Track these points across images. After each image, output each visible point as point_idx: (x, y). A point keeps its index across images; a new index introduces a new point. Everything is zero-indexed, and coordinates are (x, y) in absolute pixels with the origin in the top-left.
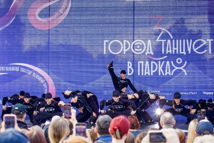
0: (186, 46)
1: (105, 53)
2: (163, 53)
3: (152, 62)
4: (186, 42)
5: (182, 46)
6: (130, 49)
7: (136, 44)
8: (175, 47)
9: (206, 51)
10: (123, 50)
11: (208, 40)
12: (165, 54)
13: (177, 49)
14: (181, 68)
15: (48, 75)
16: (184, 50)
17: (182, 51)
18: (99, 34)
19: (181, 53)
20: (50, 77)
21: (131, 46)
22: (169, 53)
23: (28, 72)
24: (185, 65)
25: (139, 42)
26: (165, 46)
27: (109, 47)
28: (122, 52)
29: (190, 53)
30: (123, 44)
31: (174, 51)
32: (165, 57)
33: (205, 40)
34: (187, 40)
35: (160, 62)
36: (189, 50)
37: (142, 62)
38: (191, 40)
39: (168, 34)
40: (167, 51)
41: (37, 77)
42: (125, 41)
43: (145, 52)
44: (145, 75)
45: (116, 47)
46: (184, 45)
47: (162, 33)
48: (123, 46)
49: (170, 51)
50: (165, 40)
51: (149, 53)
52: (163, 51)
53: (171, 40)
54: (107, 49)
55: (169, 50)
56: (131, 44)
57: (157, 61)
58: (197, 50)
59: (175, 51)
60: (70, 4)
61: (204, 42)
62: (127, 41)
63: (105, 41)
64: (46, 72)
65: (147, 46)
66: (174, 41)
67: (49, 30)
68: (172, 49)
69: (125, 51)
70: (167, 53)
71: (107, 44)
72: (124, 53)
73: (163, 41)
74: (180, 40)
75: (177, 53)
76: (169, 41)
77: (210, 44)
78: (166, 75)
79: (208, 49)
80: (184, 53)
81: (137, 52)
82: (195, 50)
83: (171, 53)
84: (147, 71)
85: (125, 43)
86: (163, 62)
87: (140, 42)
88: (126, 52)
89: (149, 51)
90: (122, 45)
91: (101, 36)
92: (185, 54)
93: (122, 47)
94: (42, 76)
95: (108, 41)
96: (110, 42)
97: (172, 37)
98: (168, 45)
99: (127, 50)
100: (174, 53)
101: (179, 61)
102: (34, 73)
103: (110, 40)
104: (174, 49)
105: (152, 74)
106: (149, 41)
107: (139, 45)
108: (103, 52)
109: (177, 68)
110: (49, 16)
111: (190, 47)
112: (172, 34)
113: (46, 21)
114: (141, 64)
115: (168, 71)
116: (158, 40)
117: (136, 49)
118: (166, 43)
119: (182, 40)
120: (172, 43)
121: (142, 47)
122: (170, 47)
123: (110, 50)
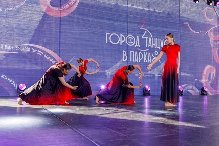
0: (160, 43)
1: (107, 42)
2: (146, 46)
3: (140, 53)
5: (158, 43)
6: (125, 42)
7: (129, 38)
8: (154, 43)
10: (120, 41)
12: (148, 48)
13: (155, 44)
15: (58, 56)
17: (158, 46)
19: (157, 47)
21: (125, 39)
22: (150, 47)
23: (39, 53)
26: (148, 42)
27: (110, 38)
32: (148, 49)
34: (161, 39)
35: (144, 53)
37: (133, 52)
38: (163, 40)
39: (149, 34)
40: (149, 46)
41: (49, 58)
42: (121, 35)
43: (135, 44)
44: (135, 61)
45: (115, 39)
47: (146, 32)
49: (151, 46)
50: (148, 38)
51: (138, 46)
54: (108, 39)
55: (150, 45)
57: (143, 52)
63: (107, 33)
64: (57, 54)
65: (136, 41)
66: (153, 38)
67: (60, 18)
70: (149, 47)
71: (109, 36)
72: (121, 44)
73: (147, 38)
75: (155, 47)
76: (150, 39)
78: (148, 62)
81: (130, 44)
83: (151, 47)
84: (136, 59)
86: (147, 53)
87: (132, 37)
89: (138, 45)
90: (119, 37)
92: (160, 49)
93: (119, 39)
94: (52, 57)
95: (109, 33)
97: (152, 36)
99: (122, 42)
100: (153, 47)
101: (156, 53)
102: (46, 55)
103: (111, 33)
104: (153, 44)
105: (139, 61)
106: (138, 37)
107: (131, 39)
108: (105, 41)
110: (60, 6)
113: (58, 10)
115: (149, 60)
116: (143, 37)
117: (129, 42)
118: (148, 40)
119: (158, 39)
120: (152, 40)
121: (133, 40)
122: (151, 43)
123: (110, 41)
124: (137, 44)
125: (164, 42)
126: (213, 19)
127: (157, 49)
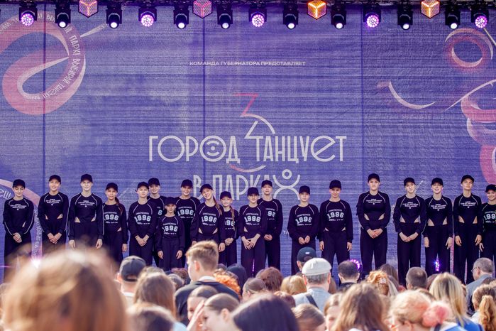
0: (299, 147)
1: (151, 159)
2: (258, 160)
3: (238, 177)
4: (298, 139)
5: (292, 147)
6: (198, 152)
7: (208, 143)
8: (280, 148)
9: (333, 156)
10: (185, 153)
11: (337, 137)
12: (261, 162)
13: (283, 152)
14: (291, 187)
16: (295, 156)
17: (292, 157)
18: (140, 125)
19: (289, 160)
21: (198, 148)
22: (268, 160)
23: (3, 194)
24: (297, 182)
25: (212, 139)
26: (262, 147)
27: (159, 148)
28: (184, 157)
29: (305, 160)
30: (184, 142)
31: (277, 156)
32: (262, 167)
33: (333, 137)
34: (301, 138)
35: (252, 176)
36: (305, 155)
37: (220, 177)
38: (308, 138)
39: (267, 126)
40: (266, 157)
42: (188, 138)
43: (225, 157)
45: (170, 148)
46: (295, 145)
47: (256, 123)
48: (185, 146)
49: (271, 157)
50: (262, 137)
51: (233, 160)
52: (258, 156)
53: (273, 137)
54: (155, 151)
55: (268, 154)
56: (199, 142)
57: (247, 175)
58: (318, 156)
59: (280, 155)
60: (84, 68)
61: (330, 141)
62: (192, 138)
63: (151, 138)
65: (228, 147)
66: (277, 138)
67: (44, 116)
68: (274, 153)
69: (188, 155)
70: (265, 160)
71: (155, 145)
72: (188, 160)
73: (258, 138)
74: (289, 138)
75: (284, 160)
76: (268, 139)
77: (341, 145)
79: (338, 154)
80: (297, 161)
81: (212, 157)
82: (315, 155)
83: (272, 160)
85: (187, 140)
86: (259, 176)
87: (216, 140)
88: (190, 157)
89: (233, 157)
90: (182, 144)
91: (142, 128)
93: (183, 148)
95: (157, 137)
96: (159, 139)
97: (274, 132)
98: (266, 145)
99: (192, 154)
100: (277, 160)
101: (287, 174)
103: (161, 136)
104: (277, 152)
105: (238, 199)
106: (233, 139)
107: (213, 145)
108: (148, 157)
109: (283, 187)
110: (44, 89)
111: (307, 149)
112: (274, 126)
113: (39, 98)
114: (218, 179)
116: (248, 137)
117: (208, 153)
118: (263, 142)
119: (292, 138)
120: (273, 143)
121: (220, 148)
122: (271, 149)
123: (161, 155)
124: (230, 155)
125: (310, 144)
126: (479, 62)
127: (289, 165)
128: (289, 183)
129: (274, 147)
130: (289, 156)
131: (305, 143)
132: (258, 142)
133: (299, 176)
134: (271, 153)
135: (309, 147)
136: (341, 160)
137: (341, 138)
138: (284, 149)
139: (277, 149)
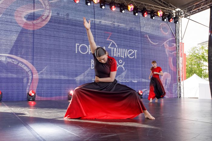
1: (76, 52)
5: (122, 52)
9: (134, 57)
10: (89, 51)
11: (135, 51)
13: (120, 54)
14: (122, 66)
15: (32, 65)
16: (123, 55)
17: (122, 56)
18: (72, 39)
19: (121, 57)
20: (34, 67)
23: (14, 62)
24: (123, 64)
26: (113, 51)
28: (88, 52)
29: (126, 57)
30: (88, 47)
31: (118, 55)
33: (134, 50)
34: (125, 49)
36: (126, 55)
38: (127, 50)
39: (114, 44)
41: (23, 66)
46: (123, 52)
47: (112, 43)
48: (89, 48)
49: (116, 55)
50: (113, 48)
52: (112, 54)
53: (117, 48)
54: (78, 49)
55: (115, 54)
58: (130, 56)
59: (119, 55)
60: (51, 14)
61: (133, 52)
63: (77, 44)
64: (31, 63)
66: (118, 49)
67: (34, 30)
68: (117, 54)
69: (90, 52)
70: (114, 56)
71: (78, 46)
72: (89, 54)
73: (112, 48)
74: (121, 49)
75: (120, 56)
76: (115, 49)
77: (136, 53)
79: (135, 56)
80: (123, 57)
82: (129, 56)
83: (116, 56)
90: (87, 47)
91: (74, 40)
93: (88, 49)
94: (27, 66)
95: (78, 44)
96: (80, 45)
97: (117, 47)
98: (115, 51)
100: (118, 56)
101: (121, 61)
102: (20, 63)
103: (80, 44)
104: (118, 54)
108: (75, 51)
109: (119, 66)
112: (117, 45)
113: (31, 23)
116: (109, 47)
118: (113, 50)
120: (117, 50)
122: (116, 52)
123: (80, 51)
126: (167, 33)
127: (121, 58)
128: (121, 64)
129: (117, 52)
130: (121, 55)
131: (126, 51)
132: (112, 49)
133: (124, 62)
134: (116, 54)
135: (127, 53)
136: (136, 58)
137: (136, 51)
138: (120, 53)
139: (118, 52)
